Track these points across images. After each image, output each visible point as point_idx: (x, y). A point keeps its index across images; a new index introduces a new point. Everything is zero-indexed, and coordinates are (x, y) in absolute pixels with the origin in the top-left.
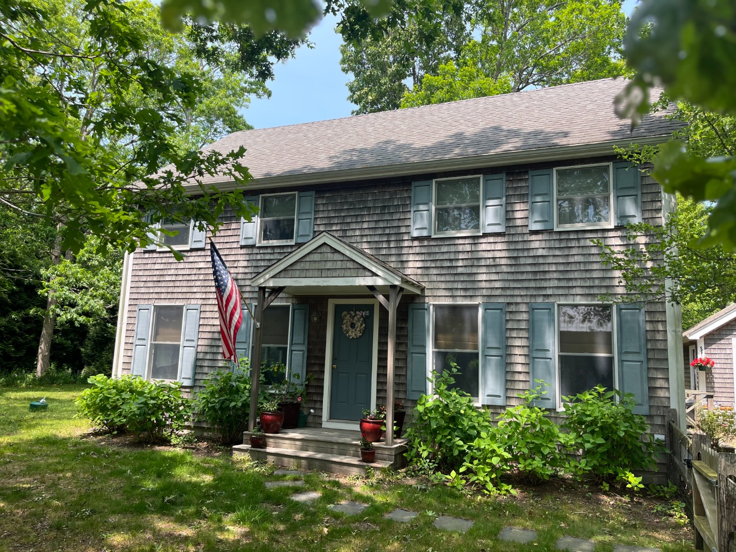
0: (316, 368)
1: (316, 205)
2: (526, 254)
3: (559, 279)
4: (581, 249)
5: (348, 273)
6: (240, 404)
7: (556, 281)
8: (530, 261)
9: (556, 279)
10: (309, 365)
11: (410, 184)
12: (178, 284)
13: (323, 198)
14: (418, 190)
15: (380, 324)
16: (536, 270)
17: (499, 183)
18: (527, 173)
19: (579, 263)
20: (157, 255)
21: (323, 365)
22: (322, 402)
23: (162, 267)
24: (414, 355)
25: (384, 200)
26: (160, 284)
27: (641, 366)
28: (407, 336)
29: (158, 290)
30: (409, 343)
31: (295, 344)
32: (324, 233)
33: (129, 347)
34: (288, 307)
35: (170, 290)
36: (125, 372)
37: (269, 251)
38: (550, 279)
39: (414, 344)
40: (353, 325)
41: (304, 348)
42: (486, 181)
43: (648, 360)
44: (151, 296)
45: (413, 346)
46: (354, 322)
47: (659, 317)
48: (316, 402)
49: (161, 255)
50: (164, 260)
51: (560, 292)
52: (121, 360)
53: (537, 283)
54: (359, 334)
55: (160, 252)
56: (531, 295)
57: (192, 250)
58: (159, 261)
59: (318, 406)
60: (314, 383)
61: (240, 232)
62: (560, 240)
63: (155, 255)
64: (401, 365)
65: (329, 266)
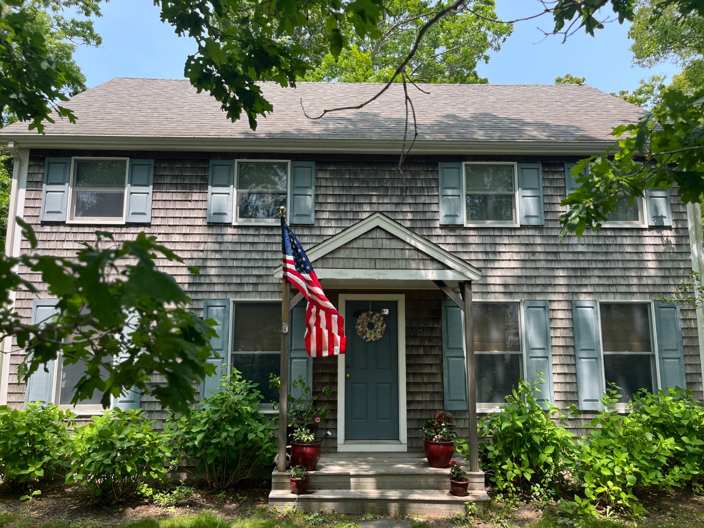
0: (326, 379)
1: (317, 179)
2: (565, 249)
3: (599, 277)
4: (618, 246)
7: (597, 279)
8: (570, 257)
9: (596, 276)
10: (315, 376)
13: (325, 171)
14: (446, 172)
15: (406, 324)
16: (577, 266)
17: (534, 174)
18: (562, 165)
19: (618, 260)
20: (68, 229)
21: (335, 375)
22: (336, 420)
24: (450, 359)
27: (679, 362)
28: (441, 338)
30: (444, 345)
31: (295, 350)
32: (378, 214)
34: (278, 305)
36: (14, 397)
37: (251, 232)
38: (590, 276)
39: (450, 346)
40: (371, 326)
41: (307, 354)
43: (685, 356)
45: (448, 348)
46: (373, 321)
47: (690, 315)
48: (327, 421)
49: (75, 230)
51: (601, 289)
53: (578, 280)
54: (379, 336)
55: (72, 226)
56: (573, 293)
57: (128, 225)
58: (70, 238)
60: (323, 398)
61: (206, 205)
62: (598, 236)
63: (62, 229)
64: (434, 370)
65: (385, 254)
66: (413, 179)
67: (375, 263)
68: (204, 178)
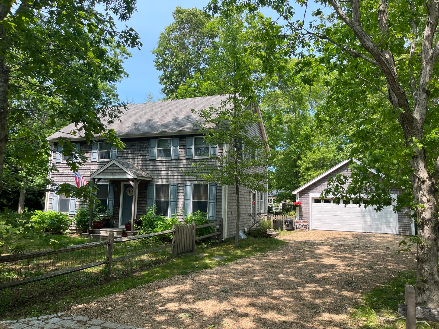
0: (117, 207)
5: (121, 174)
6: (86, 219)
10: (114, 206)
11: (149, 140)
12: (69, 176)
14: (152, 143)
17: (177, 141)
18: (185, 138)
21: (119, 206)
23: (63, 169)
24: (149, 202)
25: (141, 146)
26: (62, 176)
27: (214, 204)
28: (147, 195)
29: (62, 178)
30: (147, 198)
31: (110, 198)
32: (114, 160)
33: (51, 200)
34: (107, 185)
35: (66, 178)
36: (50, 210)
37: (101, 163)
40: (130, 192)
41: (113, 200)
42: (173, 140)
43: (217, 202)
44: (59, 180)
45: (149, 198)
46: (130, 190)
47: (220, 188)
48: (116, 219)
49: (63, 164)
50: (64, 166)
51: (193, 180)
52: (48, 205)
54: (132, 195)
56: (185, 181)
58: (62, 166)
59: (117, 220)
60: (116, 212)
61: (91, 156)
62: (195, 162)
63: (61, 164)
64: (144, 205)
65: (115, 171)
66: (143, 145)
67: (113, 174)
68: (91, 148)
